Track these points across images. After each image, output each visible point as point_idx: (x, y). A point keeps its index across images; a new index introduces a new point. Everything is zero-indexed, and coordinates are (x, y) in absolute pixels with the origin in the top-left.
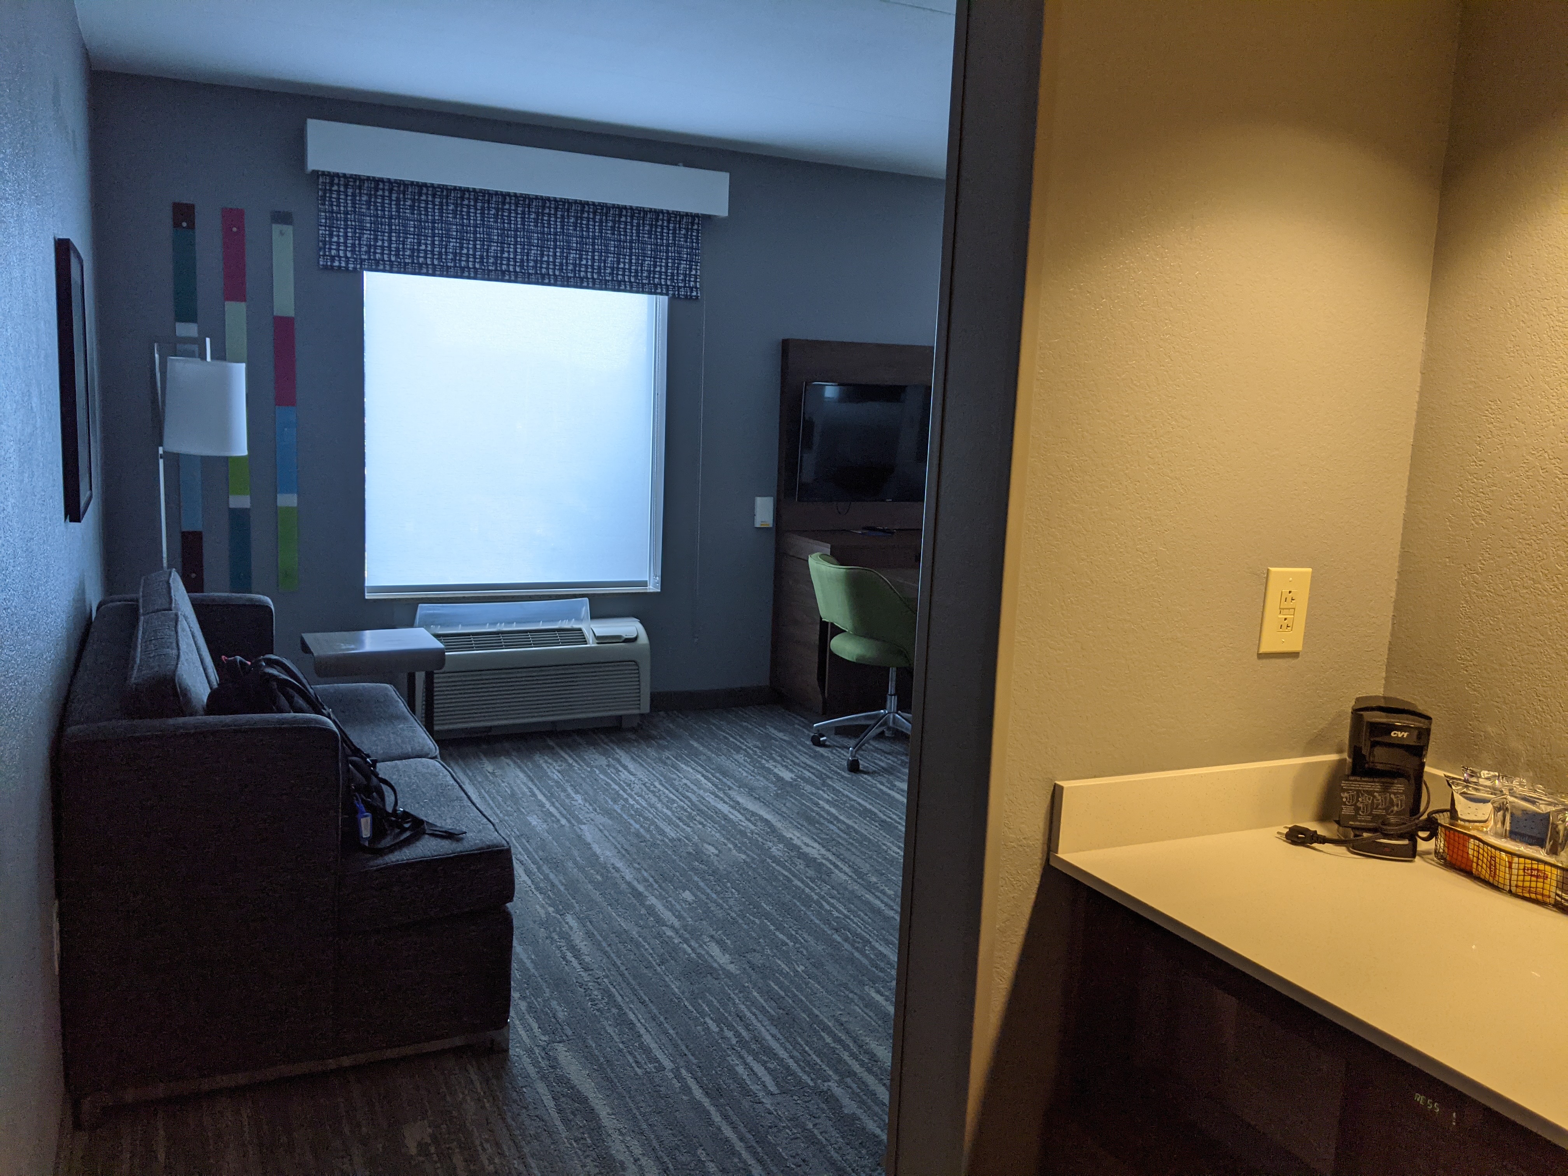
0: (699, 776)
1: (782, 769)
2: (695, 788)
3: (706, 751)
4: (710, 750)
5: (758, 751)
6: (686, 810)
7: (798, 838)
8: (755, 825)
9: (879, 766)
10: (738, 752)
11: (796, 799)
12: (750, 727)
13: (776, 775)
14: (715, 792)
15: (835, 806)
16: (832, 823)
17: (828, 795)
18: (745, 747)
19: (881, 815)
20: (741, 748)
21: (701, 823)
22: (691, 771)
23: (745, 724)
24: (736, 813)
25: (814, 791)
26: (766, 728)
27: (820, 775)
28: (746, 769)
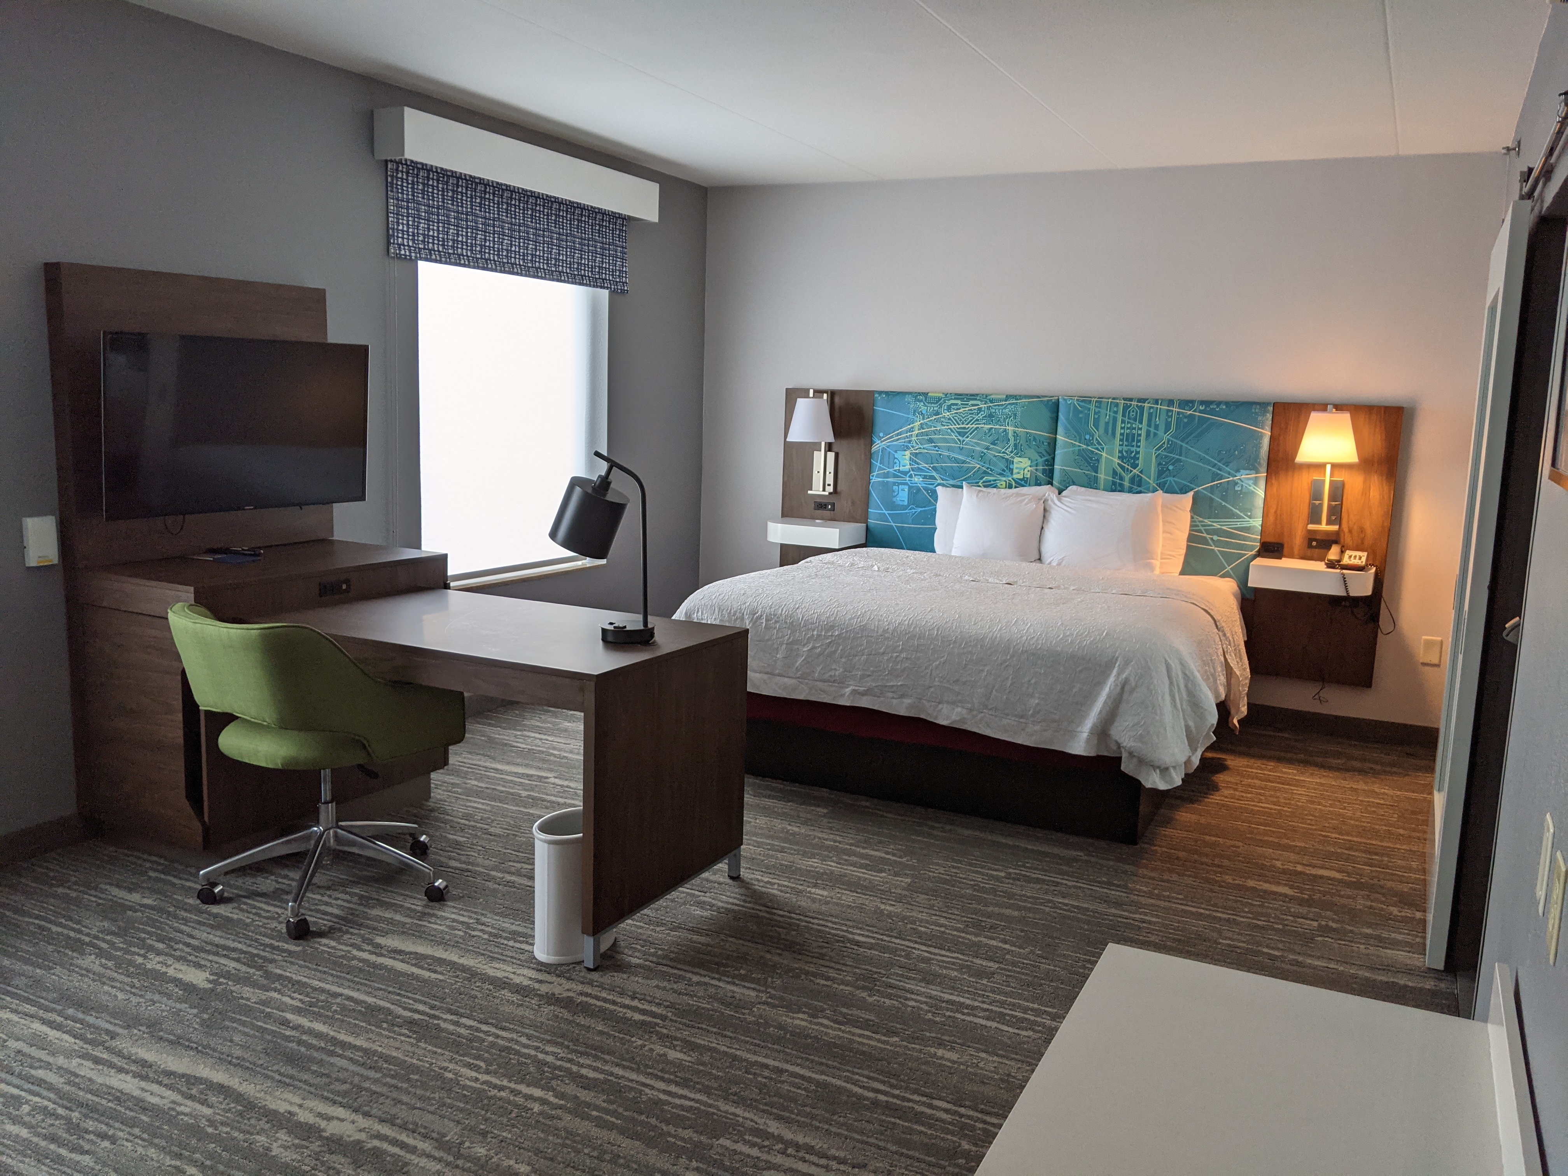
0: (37, 1026)
1: (178, 965)
2: (42, 1055)
3: (18, 966)
4: (21, 959)
5: (116, 940)
6: (54, 1115)
7: (300, 1106)
8: (204, 1103)
9: (331, 914)
10: (82, 953)
11: (244, 1024)
12: (74, 894)
13: (177, 982)
14: (88, 1054)
15: (317, 1017)
16: (332, 1054)
17: (292, 998)
18: (87, 939)
19: (400, 1011)
20: (83, 943)
21: (103, 1136)
22: (14, 1017)
23: (60, 890)
24: (155, 1087)
25: (264, 997)
26: (103, 891)
27: (251, 961)
28: (118, 985)
